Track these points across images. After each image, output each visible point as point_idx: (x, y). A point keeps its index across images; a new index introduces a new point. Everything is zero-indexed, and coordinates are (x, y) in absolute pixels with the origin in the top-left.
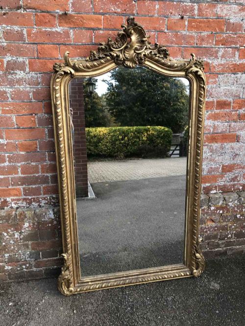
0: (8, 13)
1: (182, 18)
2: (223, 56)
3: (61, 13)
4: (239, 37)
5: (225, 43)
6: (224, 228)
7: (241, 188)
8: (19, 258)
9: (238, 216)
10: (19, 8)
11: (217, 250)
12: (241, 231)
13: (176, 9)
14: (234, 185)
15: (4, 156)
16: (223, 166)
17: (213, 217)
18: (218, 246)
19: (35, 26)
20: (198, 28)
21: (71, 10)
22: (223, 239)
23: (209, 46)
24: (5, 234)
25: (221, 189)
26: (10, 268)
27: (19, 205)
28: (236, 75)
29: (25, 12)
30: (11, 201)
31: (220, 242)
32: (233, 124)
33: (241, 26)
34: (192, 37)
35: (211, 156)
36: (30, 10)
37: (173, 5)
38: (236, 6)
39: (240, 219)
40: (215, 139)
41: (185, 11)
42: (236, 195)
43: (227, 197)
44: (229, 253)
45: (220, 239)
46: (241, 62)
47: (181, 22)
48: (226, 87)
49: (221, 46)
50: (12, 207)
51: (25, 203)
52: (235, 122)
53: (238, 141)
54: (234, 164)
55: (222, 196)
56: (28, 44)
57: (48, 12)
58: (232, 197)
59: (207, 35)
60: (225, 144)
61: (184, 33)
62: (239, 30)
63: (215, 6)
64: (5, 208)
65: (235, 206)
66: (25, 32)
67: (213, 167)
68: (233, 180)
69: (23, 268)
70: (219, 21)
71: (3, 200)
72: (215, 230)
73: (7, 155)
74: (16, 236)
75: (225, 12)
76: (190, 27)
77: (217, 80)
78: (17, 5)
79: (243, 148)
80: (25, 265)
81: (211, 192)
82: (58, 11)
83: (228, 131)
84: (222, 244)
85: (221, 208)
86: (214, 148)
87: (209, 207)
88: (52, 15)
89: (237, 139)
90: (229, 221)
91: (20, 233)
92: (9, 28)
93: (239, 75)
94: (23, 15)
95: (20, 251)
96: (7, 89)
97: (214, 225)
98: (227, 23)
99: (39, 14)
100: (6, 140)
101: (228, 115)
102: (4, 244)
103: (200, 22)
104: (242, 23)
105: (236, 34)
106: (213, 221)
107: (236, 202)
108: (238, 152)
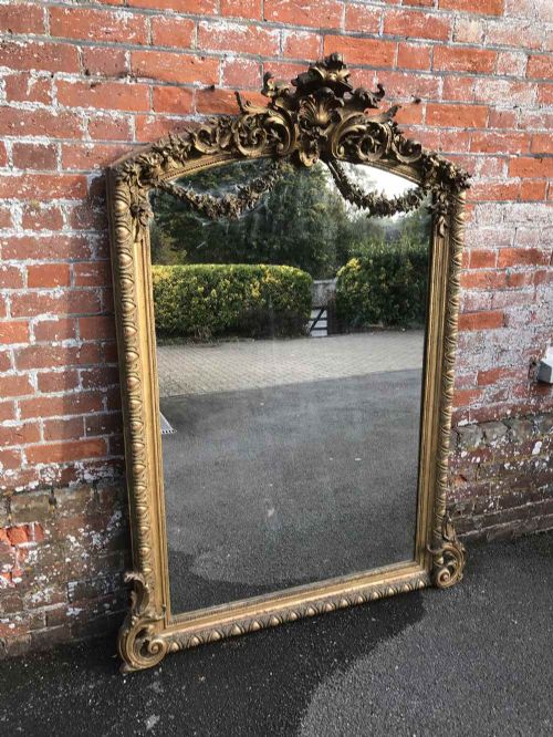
0: (100, 84)
1: (418, 101)
2: (483, 171)
3: (202, 88)
4: (510, 137)
5: (486, 147)
6: (482, 491)
7: (509, 412)
8: (97, 588)
9: (507, 465)
10: (123, 74)
11: (469, 534)
12: (510, 493)
13: (407, 86)
14: (497, 408)
15: (75, 372)
16: (480, 373)
17: (465, 472)
18: (471, 526)
19: (152, 112)
20: (443, 120)
21: (221, 81)
22: (481, 512)
23: (460, 152)
24: (73, 539)
25: (476, 417)
26: (78, 610)
27: (100, 474)
28: (503, 206)
29: (133, 83)
30: (82, 468)
31: (475, 519)
32: (498, 293)
33: (513, 116)
34: (432, 136)
35: (460, 354)
36: (145, 80)
37: (403, 78)
38: (507, 83)
39: (509, 472)
40: (467, 322)
41: (422, 90)
42: (503, 427)
43: (488, 431)
44: (490, 538)
45: (475, 513)
46: (512, 182)
47: (414, 109)
48: (487, 228)
49: (479, 153)
50: (84, 481)
51: (111, 469)
52: (502, 290)
53: (505, 326)
54: (499, 369)
55: (480, 431)
56: (136, 145)
57: (178, 85)
58: (496, 430)
59: (458, 133)
60: (485, 332)
61: (420, 128)
62: (510, 126)
63: (471, 81)
64: (71, 483)
65: (502, 447)
66: (132, 122)
67: (464, 375)
68: (497, 397)
69: (105, 609)
70: (478, 110)
71: (66, 467)
72: (468, 496)
73: (80, 370)
74: (94, 542)
75: (488, 91)
76: (431, 119)
77: (473, 213)
78: (119, 70)
79: (514, 337)
80: (109, 601)
81: (460, 424)
82: (198, 83)
83: (489, 307)
84: (479, 521)
85: (479, 452)
86: (466, 339)
87: (459, 451)
88: (185, 91)
89: (503, 321)
90: (491, 476)
91: (103, 534)
92: (100, 114)
93: (509, 204)
94: (130, 90)
95: (100, 573)
96: (90, 235)
97: (466, 486)
98: (491, 113)
99: (161, 88)
100: (81, 339)
101: (491, 278)
102: (68, 560)
103: (447, 110)
104: (514, 112)
105: (504, 133)
106: (464, 479)
107: (503, 439)
108: (505, 346)
